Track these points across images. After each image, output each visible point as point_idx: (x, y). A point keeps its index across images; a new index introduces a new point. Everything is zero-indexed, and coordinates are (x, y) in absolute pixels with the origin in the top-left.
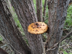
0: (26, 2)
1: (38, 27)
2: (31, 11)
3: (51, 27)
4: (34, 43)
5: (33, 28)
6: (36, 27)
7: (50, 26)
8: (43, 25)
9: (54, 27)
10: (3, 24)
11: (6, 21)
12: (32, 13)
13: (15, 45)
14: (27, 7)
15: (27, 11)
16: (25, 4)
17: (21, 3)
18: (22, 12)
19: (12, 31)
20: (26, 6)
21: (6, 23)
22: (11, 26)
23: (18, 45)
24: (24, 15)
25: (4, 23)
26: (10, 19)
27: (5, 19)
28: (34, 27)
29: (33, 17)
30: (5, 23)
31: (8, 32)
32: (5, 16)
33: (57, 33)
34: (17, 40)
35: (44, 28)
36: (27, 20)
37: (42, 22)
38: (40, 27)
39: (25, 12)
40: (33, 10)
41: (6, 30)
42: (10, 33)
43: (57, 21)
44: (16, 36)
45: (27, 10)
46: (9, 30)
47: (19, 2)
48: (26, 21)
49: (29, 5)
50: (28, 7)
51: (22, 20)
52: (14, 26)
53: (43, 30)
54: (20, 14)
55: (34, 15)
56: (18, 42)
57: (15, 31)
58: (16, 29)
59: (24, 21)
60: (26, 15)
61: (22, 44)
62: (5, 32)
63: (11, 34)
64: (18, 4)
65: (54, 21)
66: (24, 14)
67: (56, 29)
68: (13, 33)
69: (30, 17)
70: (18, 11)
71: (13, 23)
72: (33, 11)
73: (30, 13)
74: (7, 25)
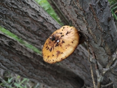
0: (16, 7)
1: (57, 45)
2: (35, 16)
3: (84, 29)
4: (76, 64)
5: (51, 50)
6: (55, 45)
7: (80, 28)
8: (68, 33)
9: (90, 27)
10: (9, 62)
11: (11, 55)
12: (41, 20)
13: (49, 81)
14: (24, 16)
15: (30, 21)
16: (16, 12)
17: (10, 15)
18: (23, 28)
19: (30, 64)
20: (21, 13)
21: (14, 59)
22: (23, 58)
23: (53, 79)
24: (29, 31)
25: (10, 60)
26: (15, 49)
27: (7, 53)
28: (50, 47)
29: (46, 24)
30: (12, 59)
31: (24, 69)
32: (5, 49)
33: (103, 35)
34: (47, 73)
35: (71, 40)
36: (39, 35)
37: (62, 28)
38: (61, 41)
39: (25, 25)
40: (38, 12)
41: (20, 69)
42: (30, 69)
43: (88, 9)
44: (42, 67)
45: (28, 20)
46: (24, 66)
47: (5, 15)
48: (39, 38)
49: (24, 9)
50: (25, 14)
51: (32, 41)
52: (29, 56)
53: (69, 45)
54: (21, 33)
55: (45, 20)
56: (49, 74)
57: (34, 62)
58: (34, 57)
59: (36, 41)
60: (33, 29)
61: (57, 73)
62: (21, 71)
63: (32, 69)
64: (6, 19)
65: (81, 13)
66: (28, 29)
67: (96, 29)
68: (34, 67)
69: (40, 29)
70: (16, 31)
71: (24, 52)
72: (39, 15)
73: (37, 21)
74: (17, 60)
